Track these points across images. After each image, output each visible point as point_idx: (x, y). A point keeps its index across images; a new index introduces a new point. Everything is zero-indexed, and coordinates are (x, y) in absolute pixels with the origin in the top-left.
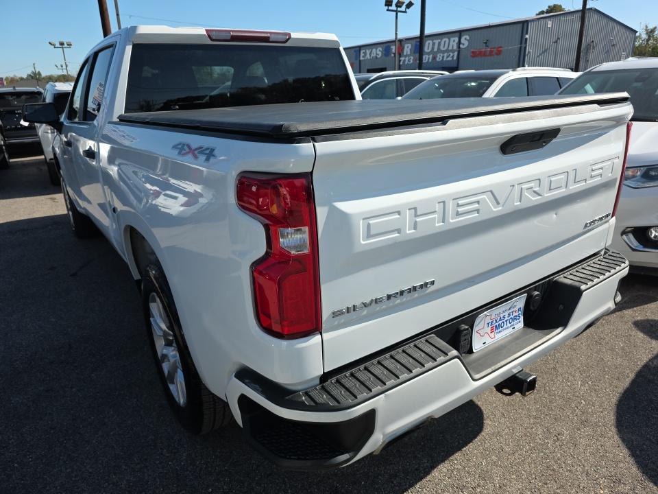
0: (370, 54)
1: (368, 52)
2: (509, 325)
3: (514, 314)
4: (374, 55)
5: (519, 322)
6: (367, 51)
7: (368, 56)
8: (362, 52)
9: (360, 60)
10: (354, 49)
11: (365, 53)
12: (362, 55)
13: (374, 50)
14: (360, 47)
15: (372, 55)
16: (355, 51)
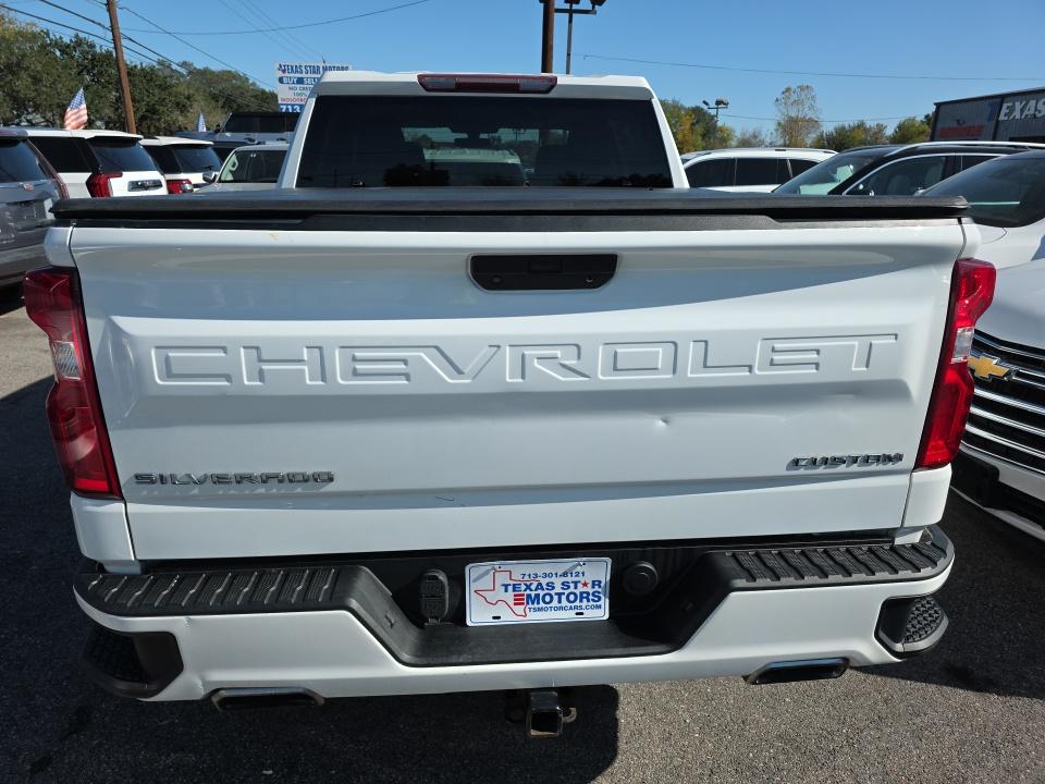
0: (1022, 111)
1: (1018, 106)
2: (564, 602)
3: (581, 588)
4: (1030, 111)
5: (600, 607)
6: (1017, 104)
7: (1017, 114)
8: (1005, 105)
9: (998, 121)
10: (988, 102)
11: (1011, 109)
12: (1004, 110)
13: (1032, 103)
14: (1003, 98)
15: (1026, 112)
16: (991, 105)
